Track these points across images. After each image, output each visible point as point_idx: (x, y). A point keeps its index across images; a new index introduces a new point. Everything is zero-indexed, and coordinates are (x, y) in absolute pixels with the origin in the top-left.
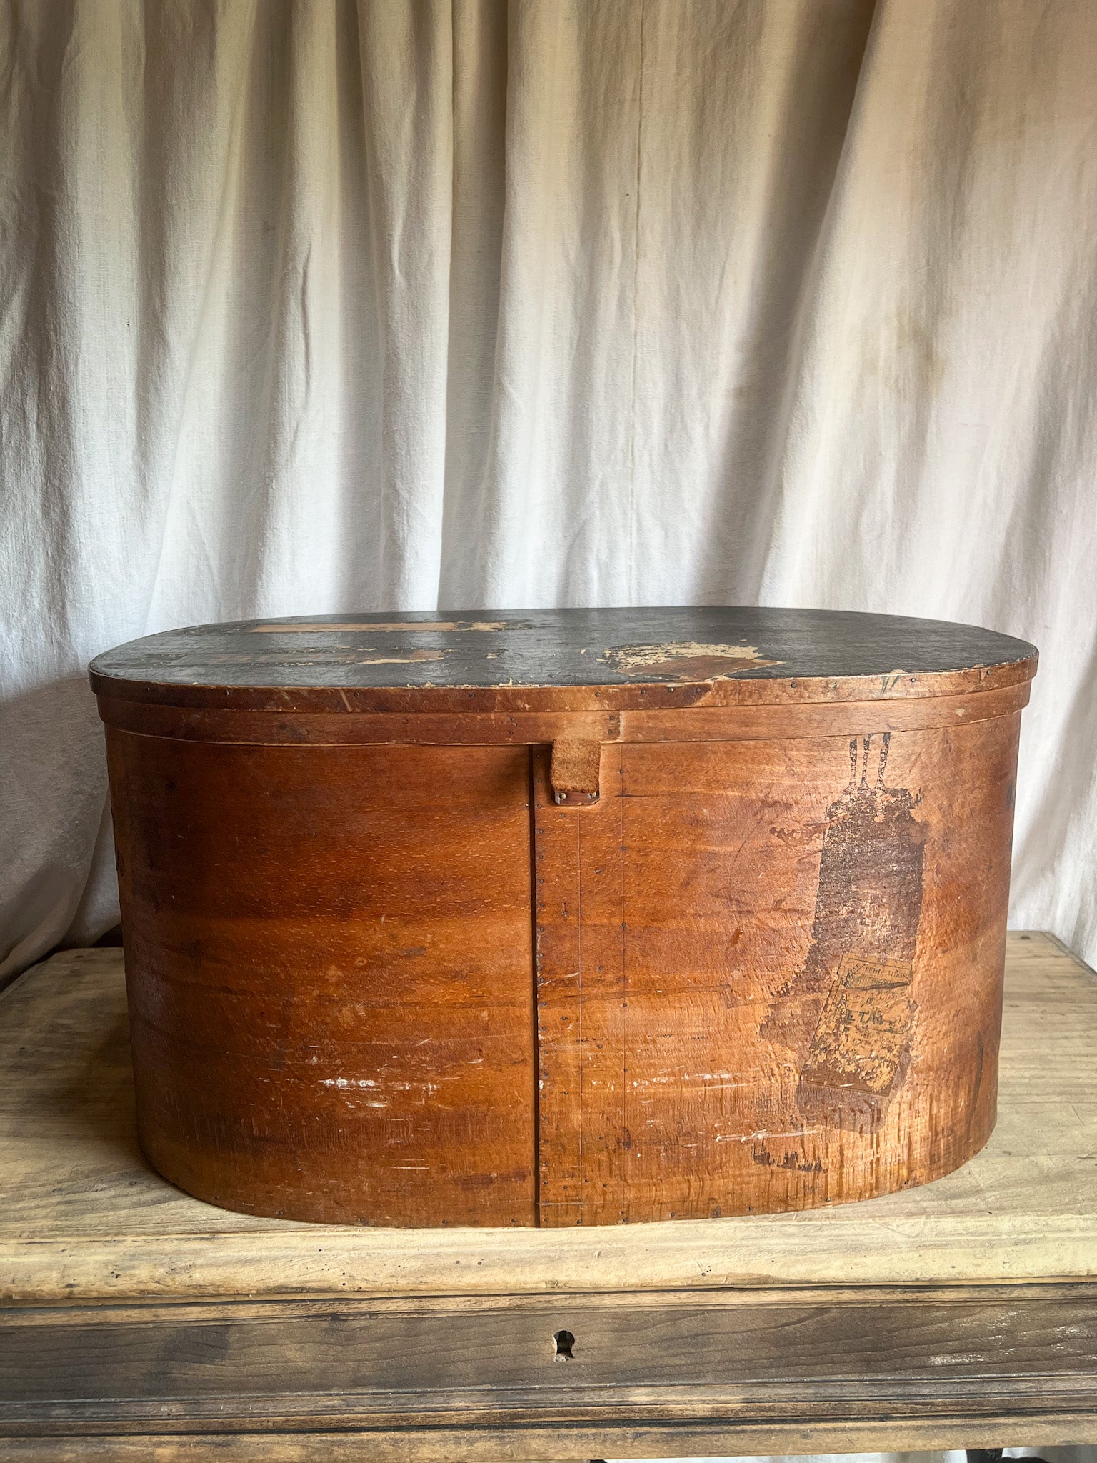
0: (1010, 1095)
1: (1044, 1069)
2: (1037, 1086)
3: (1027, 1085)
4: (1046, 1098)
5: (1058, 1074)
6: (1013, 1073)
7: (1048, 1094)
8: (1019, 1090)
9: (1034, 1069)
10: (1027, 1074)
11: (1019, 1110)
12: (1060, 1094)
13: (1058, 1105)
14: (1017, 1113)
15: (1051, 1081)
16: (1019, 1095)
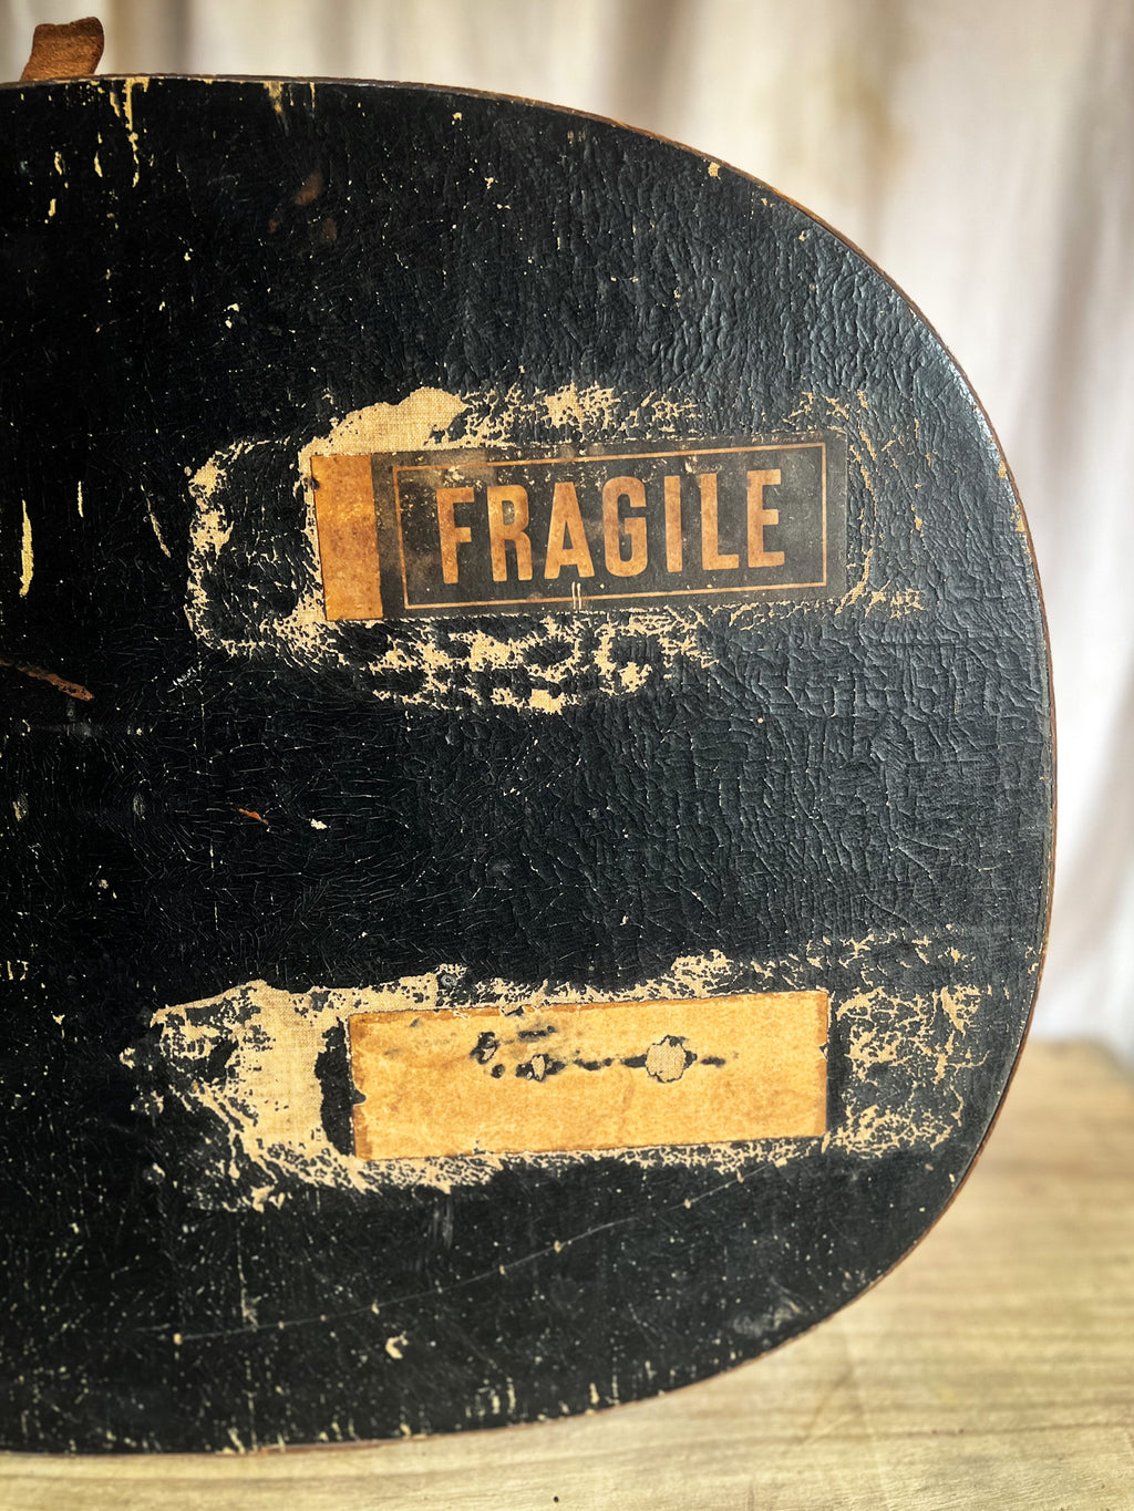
0: (1013, 1407)
1: (1079, 1338)
2: (1063, 1382)
3: (1047, 1380)
4: (1079, 1415)
5: (1105, 1350)
6: (1021, 1348)
7: (1085, 1403)
8: (1034, 1393)
9: (1064, 1338)
10: (1051, 1350)
11: (1029, 1448)
12: (1109, 1402)
13: (1102, 1434)
14: (1025, 1457)
15: (1092, 1367)
16: (1033, 1406)
